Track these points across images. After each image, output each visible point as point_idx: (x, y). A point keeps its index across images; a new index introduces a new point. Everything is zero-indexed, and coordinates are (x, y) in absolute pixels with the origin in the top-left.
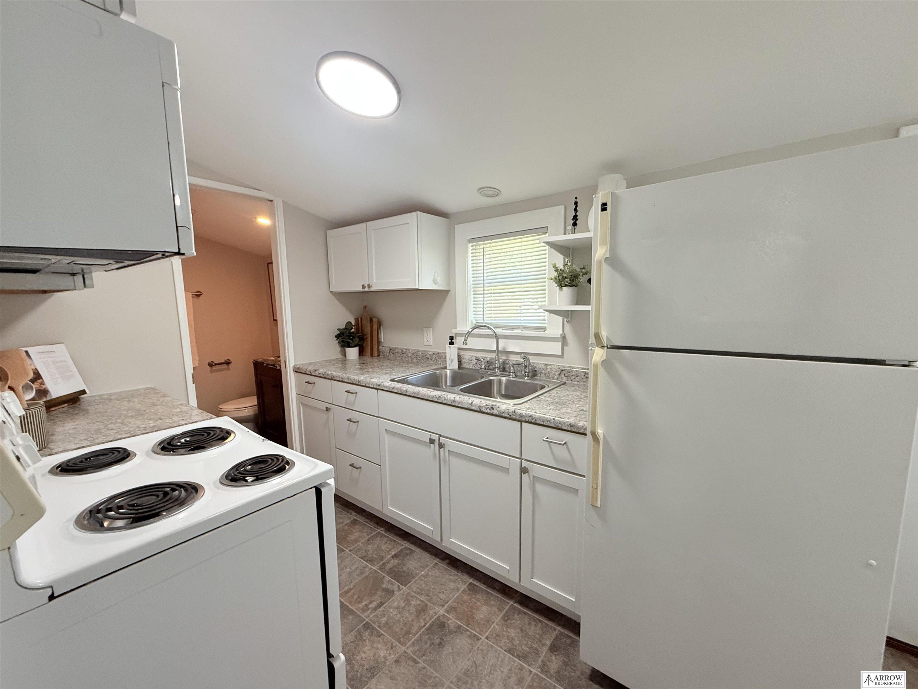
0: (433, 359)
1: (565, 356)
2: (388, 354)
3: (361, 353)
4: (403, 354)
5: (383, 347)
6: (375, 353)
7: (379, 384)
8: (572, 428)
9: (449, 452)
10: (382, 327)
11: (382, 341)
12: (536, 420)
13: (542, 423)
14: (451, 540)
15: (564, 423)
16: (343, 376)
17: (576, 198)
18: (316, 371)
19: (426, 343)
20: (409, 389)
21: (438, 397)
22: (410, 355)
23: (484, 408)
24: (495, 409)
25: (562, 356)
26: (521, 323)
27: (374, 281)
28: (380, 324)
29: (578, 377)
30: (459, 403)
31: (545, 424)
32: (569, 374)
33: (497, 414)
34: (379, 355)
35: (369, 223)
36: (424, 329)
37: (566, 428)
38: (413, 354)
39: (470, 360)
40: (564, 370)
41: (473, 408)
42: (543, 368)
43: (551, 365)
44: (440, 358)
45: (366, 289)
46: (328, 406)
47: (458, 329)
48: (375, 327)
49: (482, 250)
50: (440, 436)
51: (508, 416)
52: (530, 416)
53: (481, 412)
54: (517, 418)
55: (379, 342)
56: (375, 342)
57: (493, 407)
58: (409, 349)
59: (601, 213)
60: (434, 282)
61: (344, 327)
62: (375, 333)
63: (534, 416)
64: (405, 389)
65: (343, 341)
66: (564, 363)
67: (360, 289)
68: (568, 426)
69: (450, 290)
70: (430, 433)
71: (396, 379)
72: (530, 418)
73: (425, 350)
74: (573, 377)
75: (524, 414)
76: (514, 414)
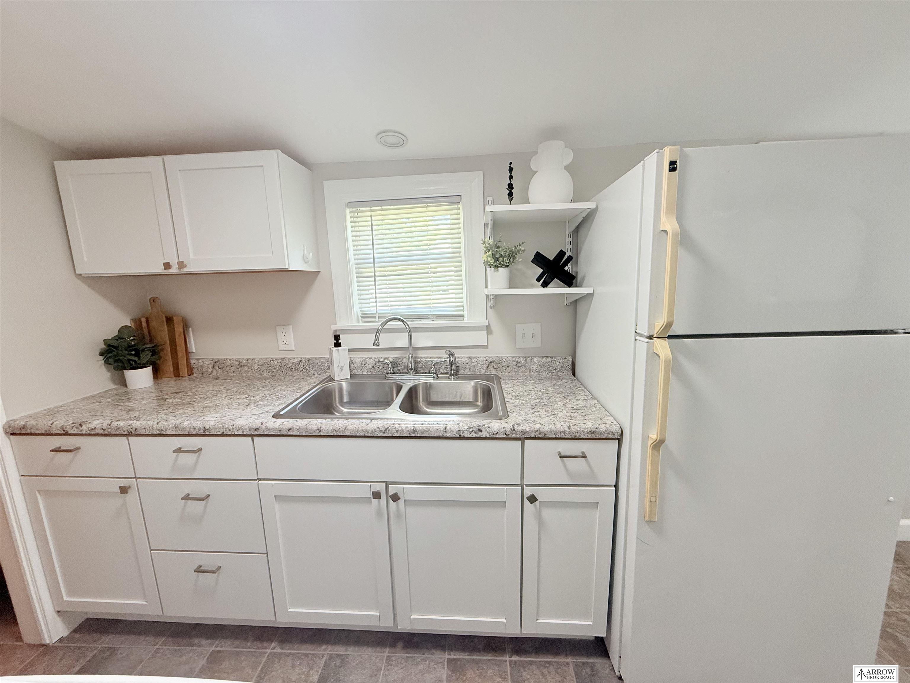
0: (301, 369)
1: (489, 347)
2: (210, 371)
3: (157, 373)
4: (241, 366)
5: (198, 359)
6: (184, 370)
7: (257, 427)
8: (593, 435)
9: (405, 501)
10: (190, 329)
11: (194, 351)
12: (545, 434)
13: (554, 436)
14: (412, 617)
15: (583, 431)
16: (160, 425)
17: (511, 163)
18: (81, 425)
19: (282, 347)
20: (323, 426)
21: (383, 429)
22: (256, 367)
23: (466, 432)
24: (484, 430)
25: (486, 347)
26: (431, 311)
27: (191, 257)
28: (186, 326)
29: (509, 368)
30: (424, 431)
31: (557, 436)
32: (499, 365)
33: (488, 436)
34: (190, 374)
35: (169, 159)
36: (277, 327)
37: (585, 437)
38: (262, 365)
39: (364, 363)
40: (493, 362)
41: (448, 435)
42: (467, 362)
43: (475, 358)
44: (313, 366)
45: (174, 270)
46: (123, 483)
47: (338, 324)
48: (179, 329)
49: (369, 218)
50: (387, 484)
51: (505, 436)
52: (537, 431)
53: (461, 438)
54: (518, 436)
55: (187, 353)
56: (181, 353)
57: (481, 428)
58: (254, 359)
59: (668, 173)
60: (304, 260)
61: (117, 334)
62: (180, 341)
63: (542, 430)
64: (315, 428)
65: (116, 361)
66: (491, 354)
67: (159, 269)
68: (588, 433)
69: (320, 271)
70: (369, 484)
71: (282, 413)
72: (537, 433)
73: (283, 357)
74: (504, 368)
75: (528, 429)
76: (514, 432)
